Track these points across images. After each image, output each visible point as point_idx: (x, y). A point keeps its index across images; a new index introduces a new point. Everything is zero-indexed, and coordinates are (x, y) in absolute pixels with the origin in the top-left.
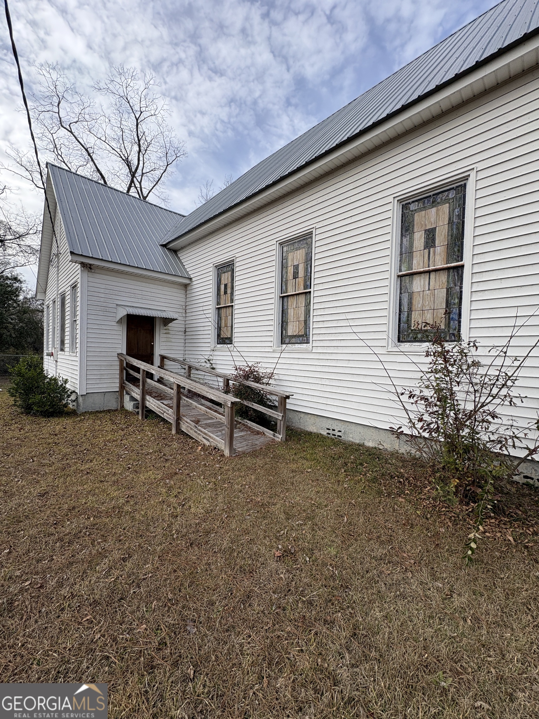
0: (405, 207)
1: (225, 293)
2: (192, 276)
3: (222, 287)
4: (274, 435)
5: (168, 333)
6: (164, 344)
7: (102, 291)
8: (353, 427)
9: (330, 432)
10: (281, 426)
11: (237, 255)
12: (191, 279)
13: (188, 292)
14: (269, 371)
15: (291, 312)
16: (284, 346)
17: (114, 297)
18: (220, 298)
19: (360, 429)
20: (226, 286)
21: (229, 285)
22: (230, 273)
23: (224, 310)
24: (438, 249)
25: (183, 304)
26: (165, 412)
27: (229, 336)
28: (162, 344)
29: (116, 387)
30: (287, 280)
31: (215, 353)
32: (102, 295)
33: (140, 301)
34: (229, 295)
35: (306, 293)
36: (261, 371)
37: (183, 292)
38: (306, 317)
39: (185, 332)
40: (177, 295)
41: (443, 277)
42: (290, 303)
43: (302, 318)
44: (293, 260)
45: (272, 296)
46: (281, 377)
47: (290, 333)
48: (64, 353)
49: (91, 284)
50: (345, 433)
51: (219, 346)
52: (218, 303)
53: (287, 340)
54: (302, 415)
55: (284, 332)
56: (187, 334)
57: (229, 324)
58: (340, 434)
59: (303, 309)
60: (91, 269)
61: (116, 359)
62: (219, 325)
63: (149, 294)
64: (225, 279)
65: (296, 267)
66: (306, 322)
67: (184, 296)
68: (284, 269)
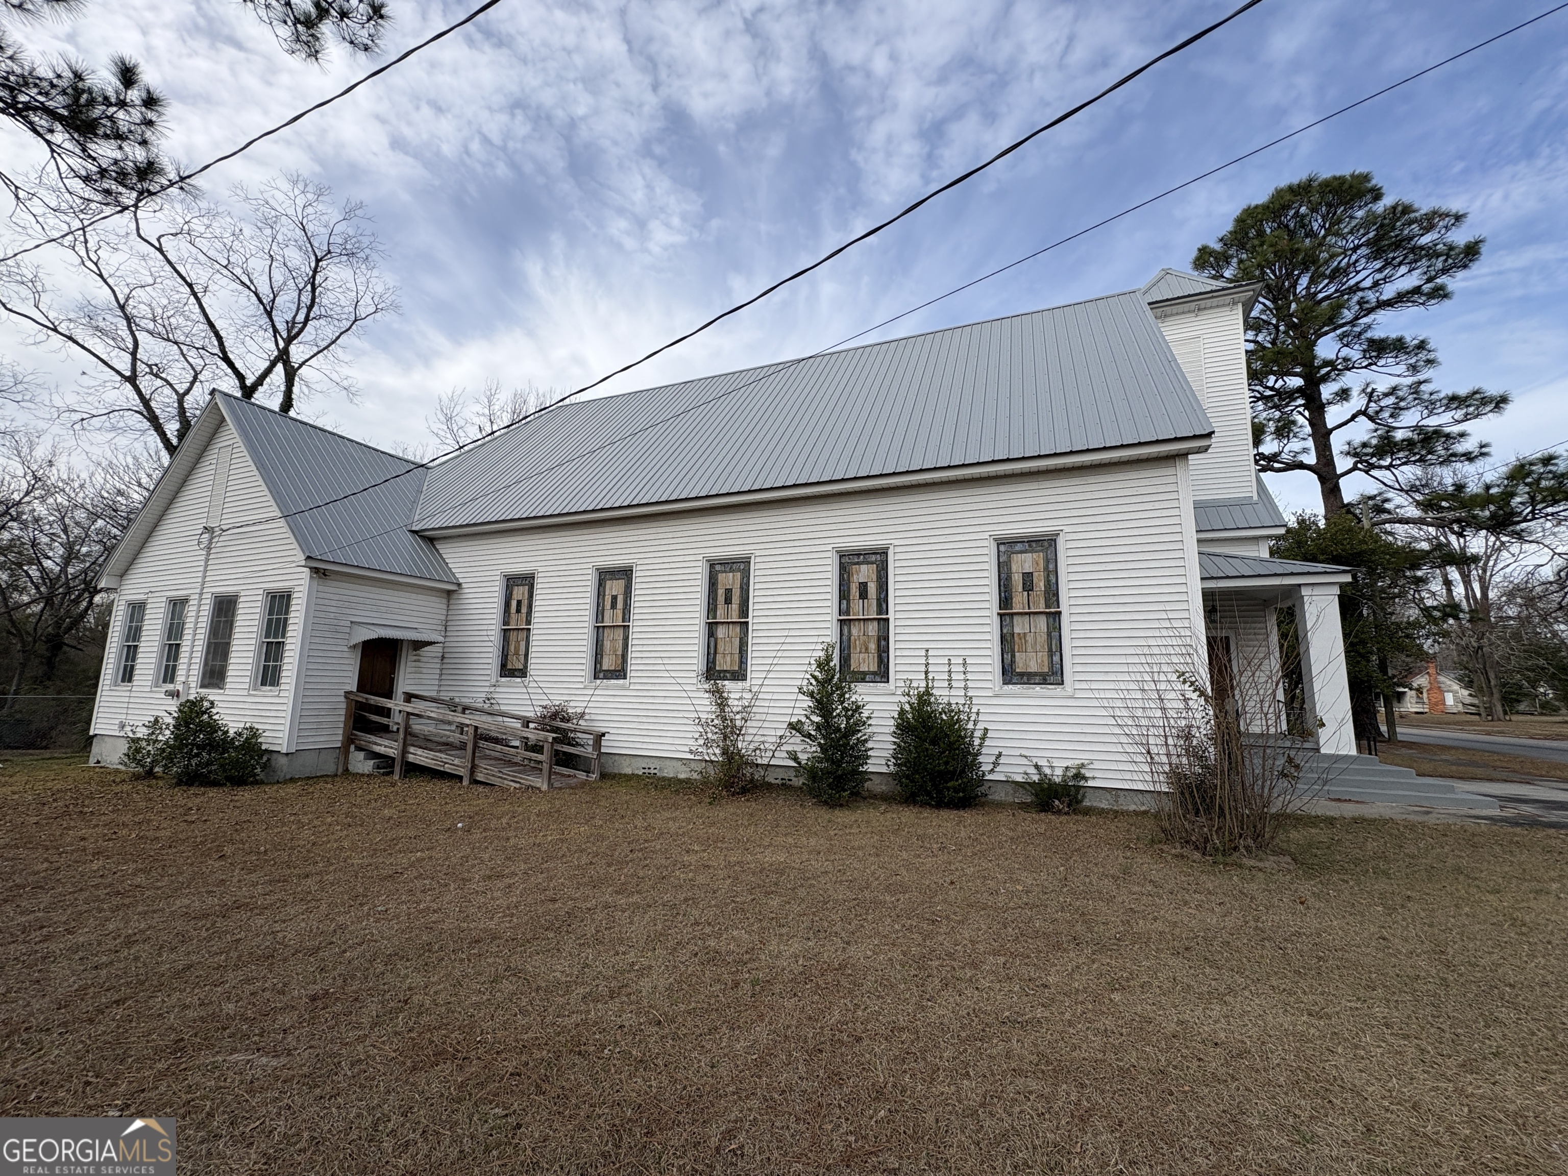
0: (712, 566)
1: (518, 611)
2: (461, 581)
3: (514, 604)
4: (587, 776)
5: (419, 661)
6: (412, 676)
7: (333, 603)
8: (668, 762)
9: (646, 771)
10: (595, 765)
11: (540, 569)
12: (459, 585)
13: (451, 602)
14: (579, 710)
15: (607, 645)
16: (598, 681)
17: (348, 611)
18: (509, 616)
19: (675, 763)
20: (519, 603)
21: (525, 603)
22: (527, 587)
23: (515, 633)
24: (734, 606)
25: (443, 618)
26: (446, 763)
27: (521, 667)
28: (408, 676)
29: (337, 740)
30: (603, 609)
31: (498, 690)
32: (333, 609)
33: (385, 616)
34: (524, 615)
35: (624, 626)
36: (570, 711)
37: (445, 601)
38: (623, 651)
39: (443, 658)
40: (434, 607)
41: (738, 629)
42: (606, 634)
43: (620, 652)
44: (611, 589)
45: (586, 625)
46: (593, 717)
47: (605, 667)
48: (222, 691)
49: (321, 595)
50: (660, 769)
51: (503, 679)
52: (506, 623)
53: (601, 675)
54: (617, 757)
55: (598, 666)
56: (445, 661)
57: (522, 651)
58: (655, 771)
59: (621, 642)
60: (325, 575)
61: (343, 699)
62: (505, 653)
63: (397, 605)
64: (520, 593)
65: (614, 598)
66: (624, 657)
67: (445, 607)
68: (601, 597)
